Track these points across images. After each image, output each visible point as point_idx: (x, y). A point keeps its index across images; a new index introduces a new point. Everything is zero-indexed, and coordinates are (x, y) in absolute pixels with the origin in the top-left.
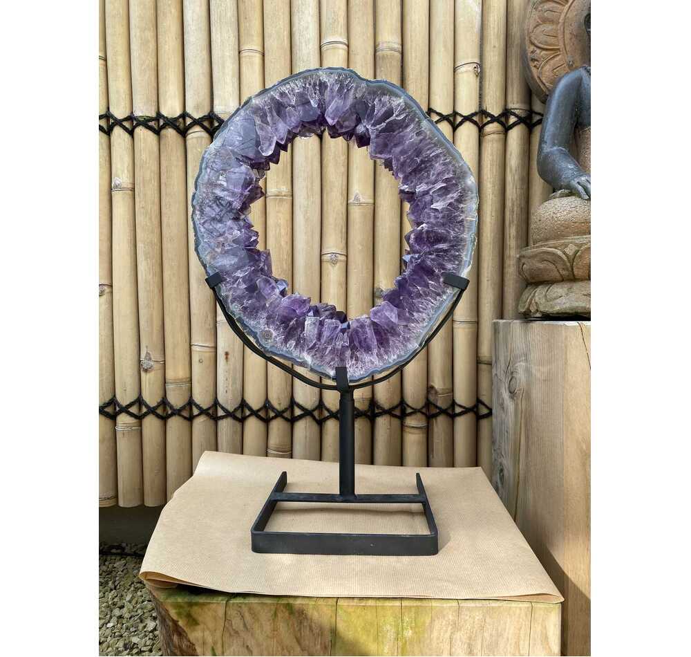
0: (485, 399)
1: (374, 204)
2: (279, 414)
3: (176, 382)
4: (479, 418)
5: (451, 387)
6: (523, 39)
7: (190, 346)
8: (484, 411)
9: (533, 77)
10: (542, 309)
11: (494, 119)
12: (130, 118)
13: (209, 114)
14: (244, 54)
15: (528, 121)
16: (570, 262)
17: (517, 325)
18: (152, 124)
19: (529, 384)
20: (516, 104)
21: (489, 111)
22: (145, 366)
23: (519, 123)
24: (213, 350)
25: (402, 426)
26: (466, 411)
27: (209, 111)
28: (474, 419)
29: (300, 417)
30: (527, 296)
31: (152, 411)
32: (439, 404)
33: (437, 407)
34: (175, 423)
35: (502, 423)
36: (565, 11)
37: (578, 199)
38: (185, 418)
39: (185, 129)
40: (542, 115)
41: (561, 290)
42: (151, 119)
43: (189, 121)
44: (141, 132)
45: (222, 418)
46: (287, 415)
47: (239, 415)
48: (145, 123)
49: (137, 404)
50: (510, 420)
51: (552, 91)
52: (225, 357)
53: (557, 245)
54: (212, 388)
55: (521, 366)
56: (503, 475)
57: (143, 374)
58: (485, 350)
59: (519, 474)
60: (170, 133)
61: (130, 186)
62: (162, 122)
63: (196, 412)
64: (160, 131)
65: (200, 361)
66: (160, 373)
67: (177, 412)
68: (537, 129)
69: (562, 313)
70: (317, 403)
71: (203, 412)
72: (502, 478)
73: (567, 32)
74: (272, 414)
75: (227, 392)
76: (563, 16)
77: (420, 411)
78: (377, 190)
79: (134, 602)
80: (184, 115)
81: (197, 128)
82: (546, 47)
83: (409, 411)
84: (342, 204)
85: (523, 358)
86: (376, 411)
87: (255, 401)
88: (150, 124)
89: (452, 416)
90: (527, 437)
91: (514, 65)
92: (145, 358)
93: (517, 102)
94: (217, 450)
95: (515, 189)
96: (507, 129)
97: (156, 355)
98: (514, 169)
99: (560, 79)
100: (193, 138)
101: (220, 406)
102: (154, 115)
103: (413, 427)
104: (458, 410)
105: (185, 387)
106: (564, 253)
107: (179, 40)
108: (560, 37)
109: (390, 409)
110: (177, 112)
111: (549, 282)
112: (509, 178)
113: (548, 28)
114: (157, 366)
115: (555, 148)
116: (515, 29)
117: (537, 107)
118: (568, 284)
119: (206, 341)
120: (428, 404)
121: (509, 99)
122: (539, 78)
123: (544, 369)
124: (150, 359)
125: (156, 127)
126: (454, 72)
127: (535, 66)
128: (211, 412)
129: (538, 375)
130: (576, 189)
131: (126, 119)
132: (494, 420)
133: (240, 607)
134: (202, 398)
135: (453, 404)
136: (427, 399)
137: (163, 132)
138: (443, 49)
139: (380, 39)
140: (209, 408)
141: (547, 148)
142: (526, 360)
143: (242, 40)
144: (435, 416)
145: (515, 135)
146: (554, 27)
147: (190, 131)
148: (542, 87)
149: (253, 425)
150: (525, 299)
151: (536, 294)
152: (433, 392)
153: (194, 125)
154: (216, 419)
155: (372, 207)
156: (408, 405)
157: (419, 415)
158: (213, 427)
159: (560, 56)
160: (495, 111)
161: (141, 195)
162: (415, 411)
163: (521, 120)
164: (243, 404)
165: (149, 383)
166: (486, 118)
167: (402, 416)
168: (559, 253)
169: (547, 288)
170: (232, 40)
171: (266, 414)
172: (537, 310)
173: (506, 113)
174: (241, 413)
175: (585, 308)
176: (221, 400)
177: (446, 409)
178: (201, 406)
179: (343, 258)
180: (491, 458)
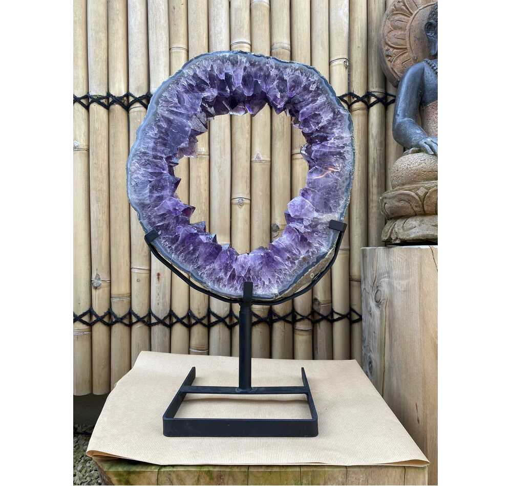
0: (356, 308)
1: (271, 161)
2: (199, 321)
3: (119, 296)
4: (352, 322)
5: (330, 299)
6: (379, 41)
7: (131, 269)
8: (356, 317)
9: (388, 69)
10: (400, 236)
11: (359, 99)
12: (86, 97)
13: (147, 94)
14: (173, 50)
15: (384, 101)
16: (421, 201)
17: (381, 250)
18: (103, 101)
19: (391, 294)
20: (375, 88)
21: (356, 93)
22: (95, 285)
23: (378, 102)
24: (148, 272)
25: (294, 329)
26: (342, 317)
27: (146, 92)
28: (349, 324)
29: (215, 323)
30: (388, 228)
31: (100, 319)
32: (321, 312)
33: (319, 314)
34: (118, 329)
35: (370, 325)
36: (410, 22)
37: (426, 154)
38: (126, 325)
39: (128, 105)
40: (395, 97)
41: (415, 222)
42: (103, 98)
43: (131, 99)
44: (94, 107)
45: (155, 324)
46: (205, 321)
47: (167, 322)
48: (98, 100)
49: (89, 314)
50: (377, 323)
51: (402, 78)
52: (157, 277)
53: (411, 188)
54: (147, 301)
55: (384, 282)
56: (372, 366)
57: (93, 291)
58: (355, 271)
59: (384, 364)
60: (117, 108)
61: (86, 147)
62: (111, 100)
63: (134, 320)
64: (110, 105)
65: (138, 281)
66: (106, 290)
67: (120, 320)
68: (392, 106)
69: (417, 239)
70: (228, 312)
71: (140, 320)
72: (371, 368)
73: (412, 36)
74: (193, 321)
75: (158, 304)
76: (409, 25)
77: (307, 318)
78: (274, 151)
79: (83, 471)
80: (128, 95)
81: (138, 105)
82: (397, 46)
83: (299, 317)
84: (247, 161)
85: (387, 275)
86: (274, 318)
87: (180, 311)
88: (102, 101)
89: (332, 321)
90: (391, 336)
91: (373, 61)
92: (96, 278)
93: (376, 87)
94: (150, 350)
95: (375, 151)
96: (368, 106)
97: (104, 276)
98: (374, 135)
99: (408, 70)
100: (134, 112)
101: (153, 315)
102: (105, 94)
103: (302, 330)
104: (336, 317)
105: (126, 300)
106: (417, 194)
107: (125, 40)
108: (407, 39)
109: (284, 316)
110: (123, 93)
111: (405, 217)
112: (371, 142)
113: (398, 33)
114: (104, 284)
115: (406, 119)
116: (373, 34)
117: (391, 91)
118: (420, 217)
119: (143, 264)
120: (313, 312)
121: (370, 85)
122: (392, 68)
123: (404, 282)
124: (99, 279)
125: (106, 103)
126: (329, 65)
127: (389, 60)
128: (146, 319)
129: (399, 288)
130: (424, 147)
131: (84, 97)
132: (363, 323)
133: (170, 474)
134: (139, 309)
135: (332, 312)
136: (312, 308)
137: (112, 107)
138: (321, 48)
139: (275, 40)
140: (145, 317)
141: (399, 119)
142: (389, 277)
143: (172, 40)
144: (319, 321)
145: (375, 111)
146: (403, 32)
147: (132, 107)
148: (394, 75)
149: (179, 330)
150: (387, 230)
151: (396, 226)
152: (317, 303)
153: (135, 102)
154: (150, 325)
155: (269, 164)
156: (298, 314)
157: (306, 321)
158: (148, 332)
159: (407, 54)
160: (360, 93)
161: (94, 154)
162: (303, 318)
163: (379, 100)
164: (171, 314)
165: (98, 298)
166: (353, 98)
167: (293, 322)
168: (413, 194)
169: (404, 221)
170: (165, 39)
171: (189, 321)
172: (397, 238)
173: (368, 95)
174: (169, 321)
175: (433, 235)
176: (154, 310)
177: (327, 316)
178: (138, 315)
179: (248, 202)
180: (362, 353)
